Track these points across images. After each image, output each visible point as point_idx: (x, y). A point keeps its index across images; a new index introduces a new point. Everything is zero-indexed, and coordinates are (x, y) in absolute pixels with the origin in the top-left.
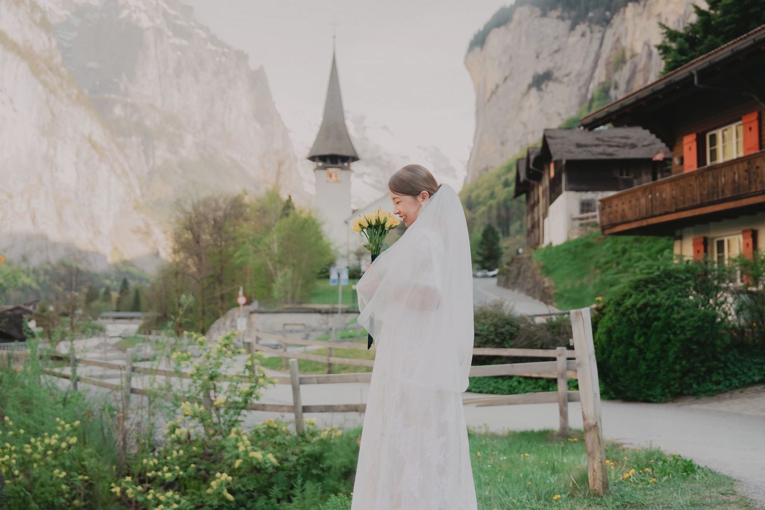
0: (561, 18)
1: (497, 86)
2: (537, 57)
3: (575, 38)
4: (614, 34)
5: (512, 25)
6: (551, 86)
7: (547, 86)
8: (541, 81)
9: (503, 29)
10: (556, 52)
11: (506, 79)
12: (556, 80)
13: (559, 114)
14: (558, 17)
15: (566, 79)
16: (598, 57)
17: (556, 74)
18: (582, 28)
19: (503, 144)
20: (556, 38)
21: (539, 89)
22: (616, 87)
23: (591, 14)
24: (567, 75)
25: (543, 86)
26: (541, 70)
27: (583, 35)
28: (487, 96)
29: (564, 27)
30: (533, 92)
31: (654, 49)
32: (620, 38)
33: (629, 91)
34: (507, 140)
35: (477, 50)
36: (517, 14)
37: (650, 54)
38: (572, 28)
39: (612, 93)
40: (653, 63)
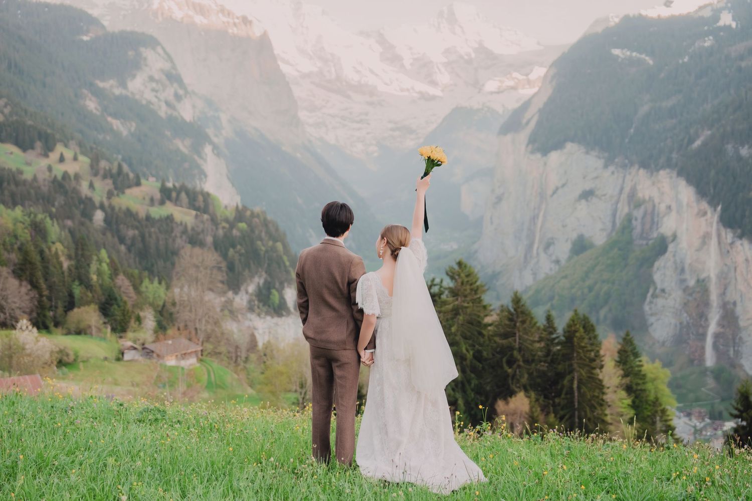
0: (599, 158)
1: (557, 189)
2: (584, 178)
3: (607, 173)
4: (632, 181)
5: (565, 151)
6: (594, 200)
7: (591, 198)
8: (587, 195)
9: (559, 152)
10: (597, 178)
11: (563, 186)
12: (597, 196)
13: (600, 218)
14: (596, 156)
15: (603, 198)
16: (622, 189)
17: (597, 193)
18: (611, 168)
19: (564, 226)
20: (596, 169)
21: (587, 200)
22: (636, 219)
23: (616, 160)
24: (605, 195)
25: (589, 199)
26: (588, 186)
27: (613, 173)
28: (550, 192)
29: (600, 163)
30: (583, 202)
31: (657, 205)
32: (635, 184)
33: (643, 224)
34: (566, 226)
35: (539, 155)
36: (570, 146)
37: (654, 206)
38: (606, 166)
39: (634, 222)
40: (656, 212)
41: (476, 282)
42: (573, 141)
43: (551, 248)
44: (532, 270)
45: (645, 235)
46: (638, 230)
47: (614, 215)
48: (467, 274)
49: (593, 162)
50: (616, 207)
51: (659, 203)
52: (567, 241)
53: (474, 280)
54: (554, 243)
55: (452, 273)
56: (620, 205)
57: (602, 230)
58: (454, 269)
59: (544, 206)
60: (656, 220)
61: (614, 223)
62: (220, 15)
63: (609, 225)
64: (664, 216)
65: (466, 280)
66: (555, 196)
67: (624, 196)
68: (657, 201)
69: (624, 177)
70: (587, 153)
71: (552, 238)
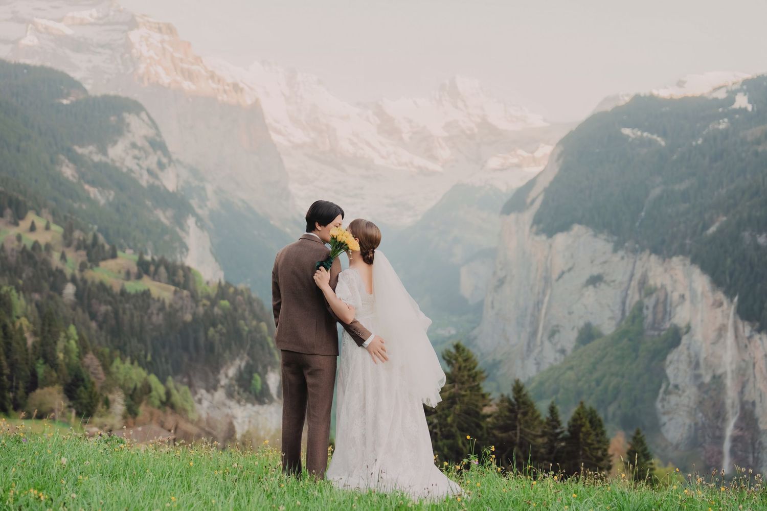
0: (608, 241)
1: (563, 273)
2: (592, 262)
3: (616, 258)
4: (643, 267)
5: (572, 233)
6: (603, 286)
7: (600, 284)
8: (595, 280)
9: (565, 234)
10: (605, 262)
11: (570, 270)
12: (605, 282)
13: (609, 306)
14: (605, 240)
15: (612, 284)
16: (632, 275)
17: (606, 278)
18: (621, 253)
19: (570, 313)
20: (604, 253)
21: (595, 287)
22: (647, 308)
23: (627, 244)
24: (613, 281)
25: (597, 285)
26: (596, 271)
27: (623, 258)
28: (555, 276)
29: (609, 247)
30: (591, 287)
31: (669, 293)
32: (646, 271)
33: (655, 313)
34: (573, 313)
35: (544, 237)
36: (576, 228)
37: (666, 295)
38: (615, 251)
39: (645, 311)
40: (669, 301)
41: (474, 368)
42: (580, 223)
43: (557, 336)
44: (535, 359)
45: (656, 325)
46: (650, 319)
47: (624, 303)
48: (465, 358)
49: (602, 245)
50: (627, 295)
51: (672, 292)
52: (573, 329)
53: (472, 366)
54: (559, 331)
55: (449, 356)
56: (630, 292)
57: (611, 318)
58: (451, 353)
59: (548, 292)
60: (668, 309)
61: (623, 311)
62: (210, 81)
63: (618, 314)
64: (677, 306)
65: (464, 365)
66: (561, 280)
67: (634, 283)
68: (669, 289)
69: (635, 263)
70: (595, 236)
71: (557, 326)
